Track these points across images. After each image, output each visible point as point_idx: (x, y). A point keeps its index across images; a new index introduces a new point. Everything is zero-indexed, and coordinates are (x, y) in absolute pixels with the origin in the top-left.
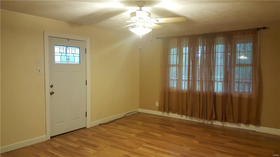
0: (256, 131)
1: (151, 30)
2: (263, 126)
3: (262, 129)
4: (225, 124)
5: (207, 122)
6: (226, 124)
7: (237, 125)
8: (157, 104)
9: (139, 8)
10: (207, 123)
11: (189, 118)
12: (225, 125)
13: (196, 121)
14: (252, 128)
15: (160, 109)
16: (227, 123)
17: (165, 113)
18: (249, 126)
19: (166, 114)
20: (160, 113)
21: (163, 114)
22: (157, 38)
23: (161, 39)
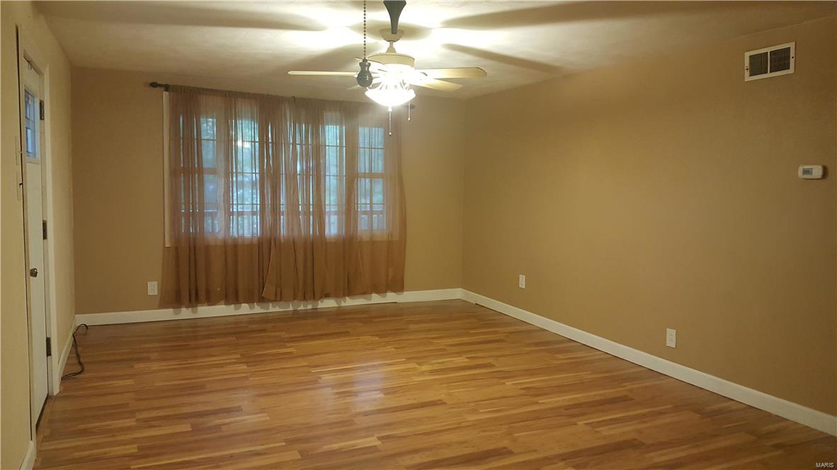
0: (398, 301)
1: (411, 95)
2: (407, 291)
3: (408, 297)
4: (343, 302)
5: (304, 306)
6: (345, 302)
7: (365, 298)
8: (153, 288)
9: (389, 43)
10: (303, 308)
11: (259, 308)
12: (343, 304)
13: (277, 309)
14: (391, 297)
15: (163, 304)
16: (347, 298)
17: (184, 309)
18: (385, 296)
19: (185, 313)
20: (167, 314)
21: (176, 314)
22: (154, 85)
23: (162, 89)
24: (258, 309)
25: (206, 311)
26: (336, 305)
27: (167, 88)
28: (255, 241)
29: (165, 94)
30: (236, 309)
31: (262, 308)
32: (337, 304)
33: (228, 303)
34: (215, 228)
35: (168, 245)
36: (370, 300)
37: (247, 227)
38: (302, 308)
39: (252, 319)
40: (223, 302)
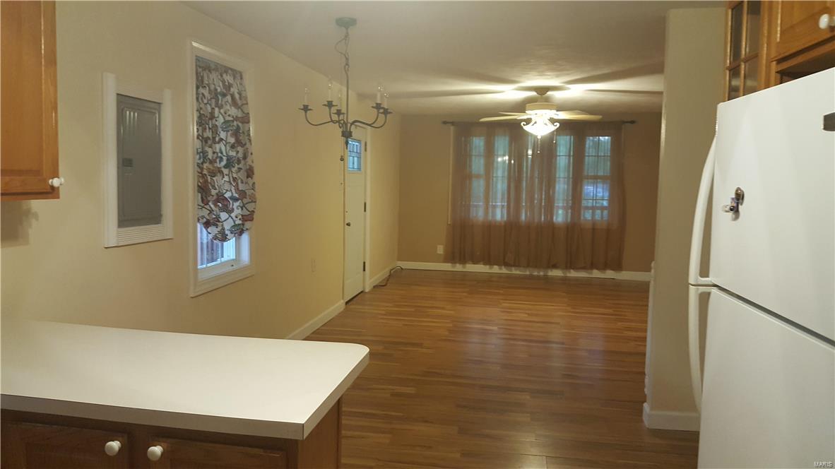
0: (617, 278)
2: (626, 271)
3: (626, 275)
4: (568, 273)
6: (570, 273)
7: (588, 273)
8: (440, 250)
11: (505, 269)
12: (568, 275)
13: (518, 272)
14: (610, 274)
15: (446, 260)
16: (572, 270)
17: (457, 265)
18: (605, 273)
19: (459, 268)
20: (447, 267)
21: (453, 267)
22: (445, 123)
23: (449, 124)
24: (504, 271)
25: (471, 268)
26: (562, 275)
27: (453, 123)
28: (503, 224)
29: (452, 128)
30: (490, 268)
31: (507, 269)
32: (563, 273)
33: (485, 264)
34: (478, 214)
35: (449, 223)
36: (591, 273)
37: (499, 215)
38: (536, 273)
39: (500, 276)
40: (482, 263)
